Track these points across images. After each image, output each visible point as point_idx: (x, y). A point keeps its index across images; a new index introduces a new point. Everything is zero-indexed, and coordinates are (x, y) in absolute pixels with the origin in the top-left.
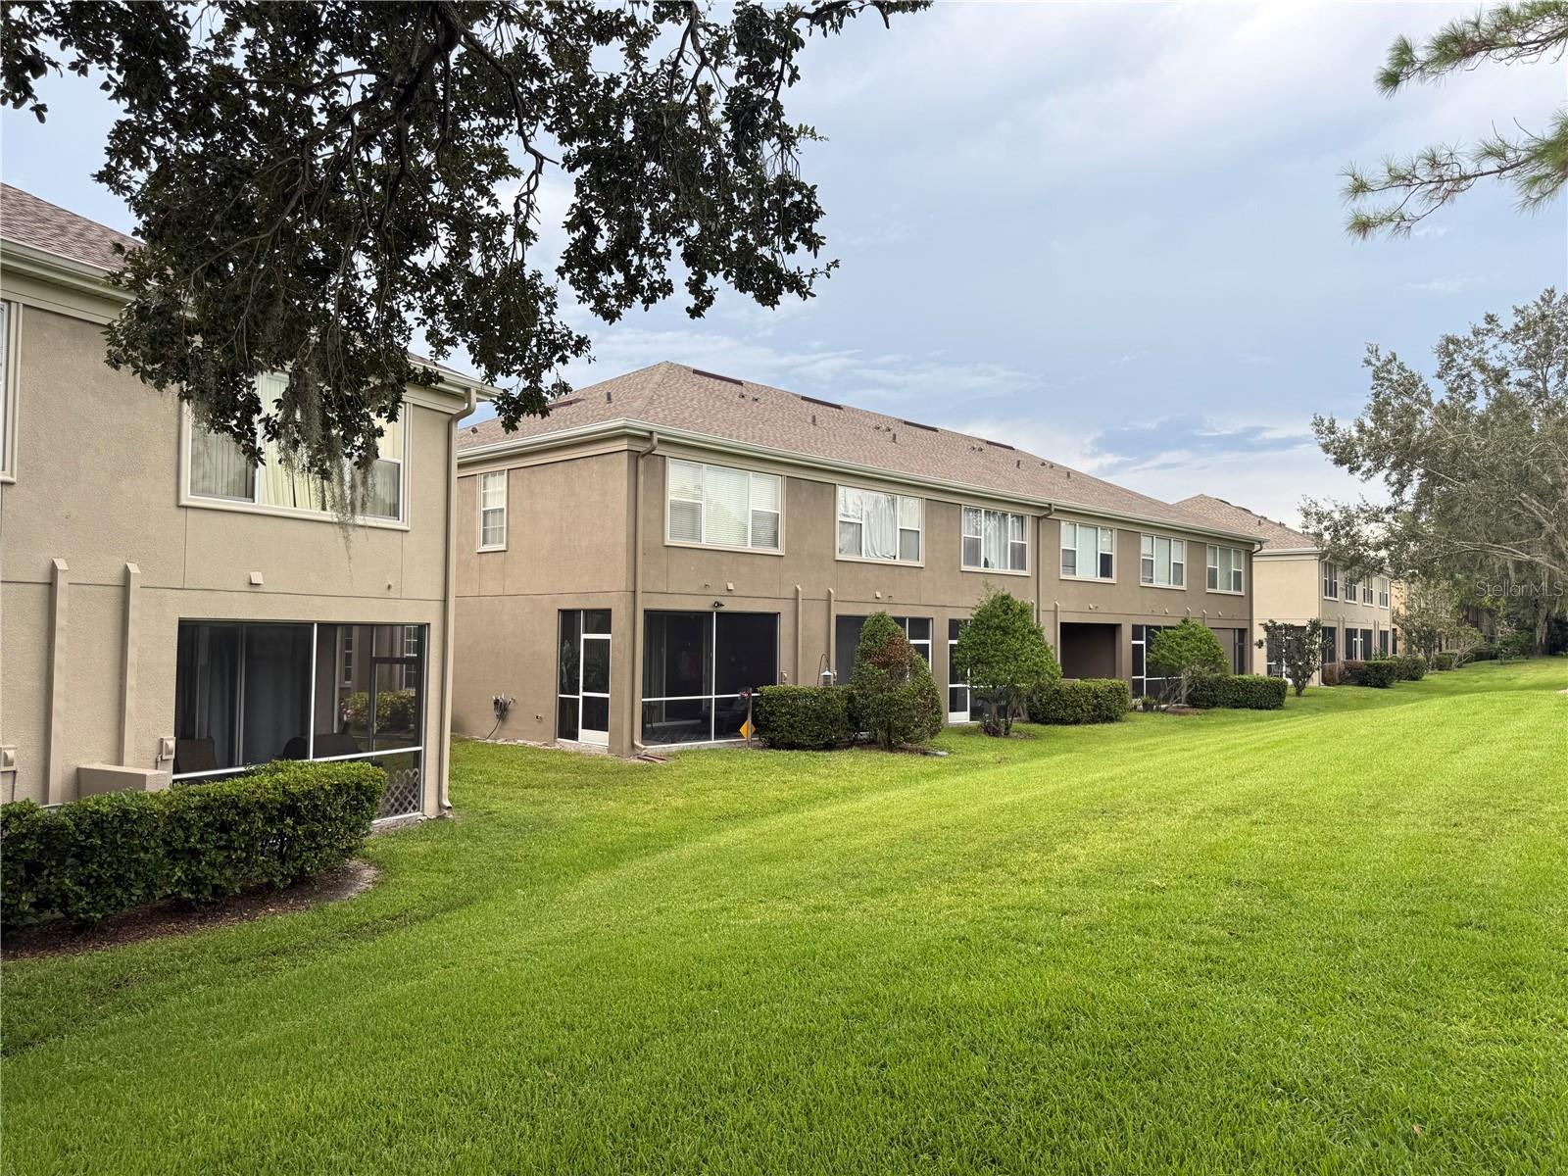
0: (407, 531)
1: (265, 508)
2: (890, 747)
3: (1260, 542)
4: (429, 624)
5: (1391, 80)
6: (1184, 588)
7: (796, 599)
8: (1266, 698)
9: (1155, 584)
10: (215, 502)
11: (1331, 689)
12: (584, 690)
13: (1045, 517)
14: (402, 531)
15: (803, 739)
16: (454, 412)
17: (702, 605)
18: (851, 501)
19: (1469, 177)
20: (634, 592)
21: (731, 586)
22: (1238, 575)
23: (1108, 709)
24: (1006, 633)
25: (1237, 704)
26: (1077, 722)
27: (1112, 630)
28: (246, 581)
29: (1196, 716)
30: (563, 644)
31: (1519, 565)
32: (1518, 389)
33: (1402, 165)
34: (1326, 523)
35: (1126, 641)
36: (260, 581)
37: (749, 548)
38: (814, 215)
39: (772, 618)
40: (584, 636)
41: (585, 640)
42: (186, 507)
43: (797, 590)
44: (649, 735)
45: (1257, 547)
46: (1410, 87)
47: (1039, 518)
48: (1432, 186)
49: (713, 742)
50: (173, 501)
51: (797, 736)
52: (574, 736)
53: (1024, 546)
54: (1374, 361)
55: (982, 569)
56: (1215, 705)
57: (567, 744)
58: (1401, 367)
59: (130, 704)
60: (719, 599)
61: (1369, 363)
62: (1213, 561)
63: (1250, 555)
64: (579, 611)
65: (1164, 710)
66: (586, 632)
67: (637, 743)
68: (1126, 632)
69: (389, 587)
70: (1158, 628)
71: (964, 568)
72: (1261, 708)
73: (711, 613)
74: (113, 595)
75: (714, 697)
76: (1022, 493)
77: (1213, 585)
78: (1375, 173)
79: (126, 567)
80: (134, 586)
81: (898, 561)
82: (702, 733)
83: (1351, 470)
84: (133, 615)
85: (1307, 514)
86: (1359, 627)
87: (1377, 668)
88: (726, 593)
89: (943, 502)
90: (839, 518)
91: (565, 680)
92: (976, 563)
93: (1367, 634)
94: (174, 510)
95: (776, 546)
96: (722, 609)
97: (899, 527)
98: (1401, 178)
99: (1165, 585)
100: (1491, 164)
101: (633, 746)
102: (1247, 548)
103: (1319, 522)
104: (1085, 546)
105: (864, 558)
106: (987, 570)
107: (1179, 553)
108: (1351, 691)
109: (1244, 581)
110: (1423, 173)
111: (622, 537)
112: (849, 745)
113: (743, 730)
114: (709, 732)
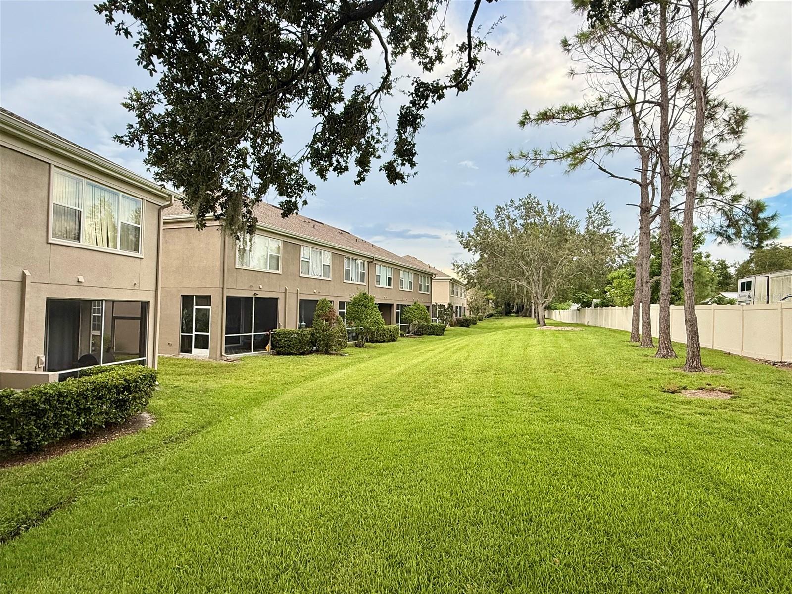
0: (142, 259)
1: (85, 245)
2: (327, 353)
3: (435, 275)
4: (149, 302)
5: (522, 123)
6: (412, 290)
7: (285, 293)
8: (439, 332)
9: (404, 289)
10: (62, 242)
11: (453, 328)
12: (196, 331)
13: (371, 262)
14: (140, 258)
15: (294, 351)
16: (162, 205)
17: (249, 294)
18: (306, 252)
19: (546, 160)
20: (223, 288)
21: (261, 286)
22: (428, 286)
23: (394, 336)
24: (366, 308)
25: (430, 334)
26: (384, 341)
27: (391, 306)
28: (76, 280)
29: (419, 338)
30: (183, 310)
31: (518, 286)
32: (520, 226)
33: (525, 152)
34: (460, 269)
35: (395, 311)
36: (83, 281)
37: (268, 270)
38: (413, 155)
39: (276, 300)
40: (195, 307)
41: (196, 309)
42: (51, 243)
43: (286, 289)
44: (228, 351)
45: (434, 276)
46: (528, 127)
47: (369, 262)
48: (533, 161)
49: (253, 353)
50: (45, 241)
51: (291, 350)
52: (190, 352)
53: (364, 273)
54: (476, 213)
55: (350, 282)
56: (423, 334)
57: (186, 356)
58: (485, 216)
59: (25, 340)
60: (257, 292)
61: (475, 213)
62: (421, 281)
63: (431, 279)
64: (193, 296)
65: (408, 336)
66: (196, 305)
67: (223, 354)
68: (395, 307)
69: (135, 284)
70: (405, 306)
71: (345, 281)
72: (438, 335)
73: (253, 298)
74: (17, 285)
75: (253, 334)
76: (364, 253)
77: (421, 290)
78: (516, 154)
79: (23, 272)
80: (28, 281)
81: (322, 278)
82: (248, 349)
83: (469, 251)
84: (27, 296)
85: (454, 265)
86: (459, 306)
87: (467, 320)
88: (259, 289)
89: (339, 254)
90: (302, 259)
91: (184, 327)
92: (349, 280)
93: (460, 308)
94: (45, 244)
95: (278, 270)
96: (257, 296)
97: (323, 264)
98: (524, 156)
99: (407, 290)
100: (552, 157)
101: (221, 355)
102: (430, 276)
103: (458, 268)
104: (383, 273)
105: (310, 276)
106: (352, 282)
107: (411, 278)
108: (459, 329)
109: (429, 288)
110: (531, 156)
111: (218, 264)
112: (311, 353)
113: (267, 348)
114: (251, 349)
